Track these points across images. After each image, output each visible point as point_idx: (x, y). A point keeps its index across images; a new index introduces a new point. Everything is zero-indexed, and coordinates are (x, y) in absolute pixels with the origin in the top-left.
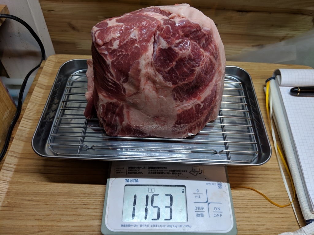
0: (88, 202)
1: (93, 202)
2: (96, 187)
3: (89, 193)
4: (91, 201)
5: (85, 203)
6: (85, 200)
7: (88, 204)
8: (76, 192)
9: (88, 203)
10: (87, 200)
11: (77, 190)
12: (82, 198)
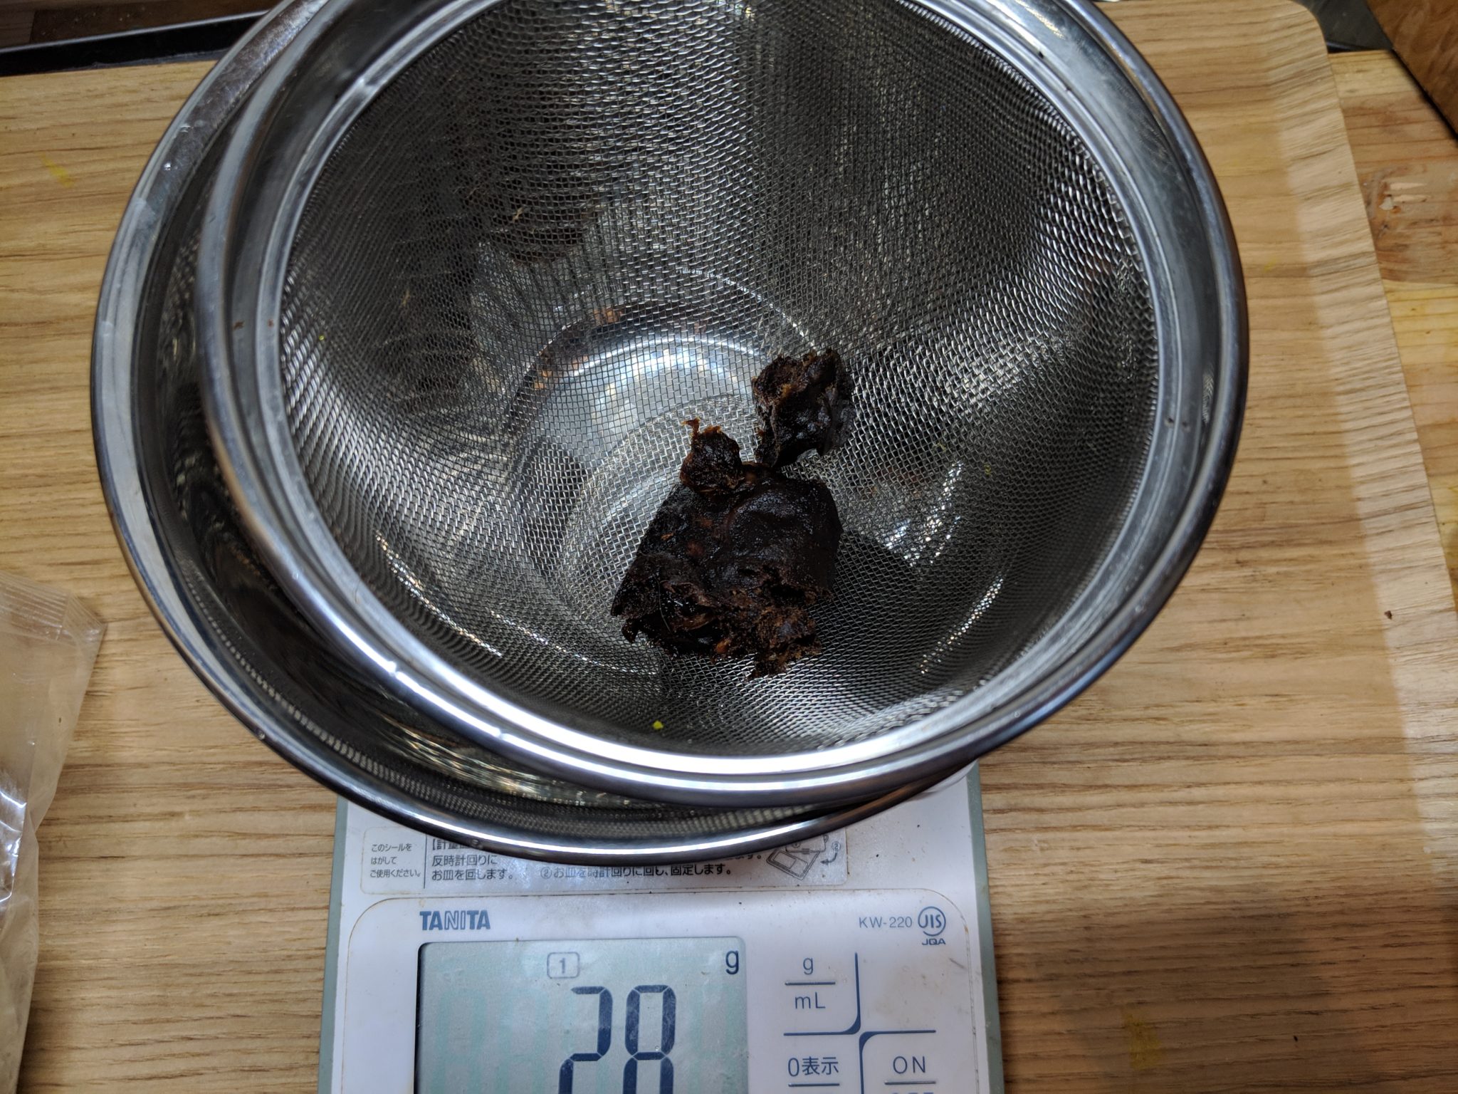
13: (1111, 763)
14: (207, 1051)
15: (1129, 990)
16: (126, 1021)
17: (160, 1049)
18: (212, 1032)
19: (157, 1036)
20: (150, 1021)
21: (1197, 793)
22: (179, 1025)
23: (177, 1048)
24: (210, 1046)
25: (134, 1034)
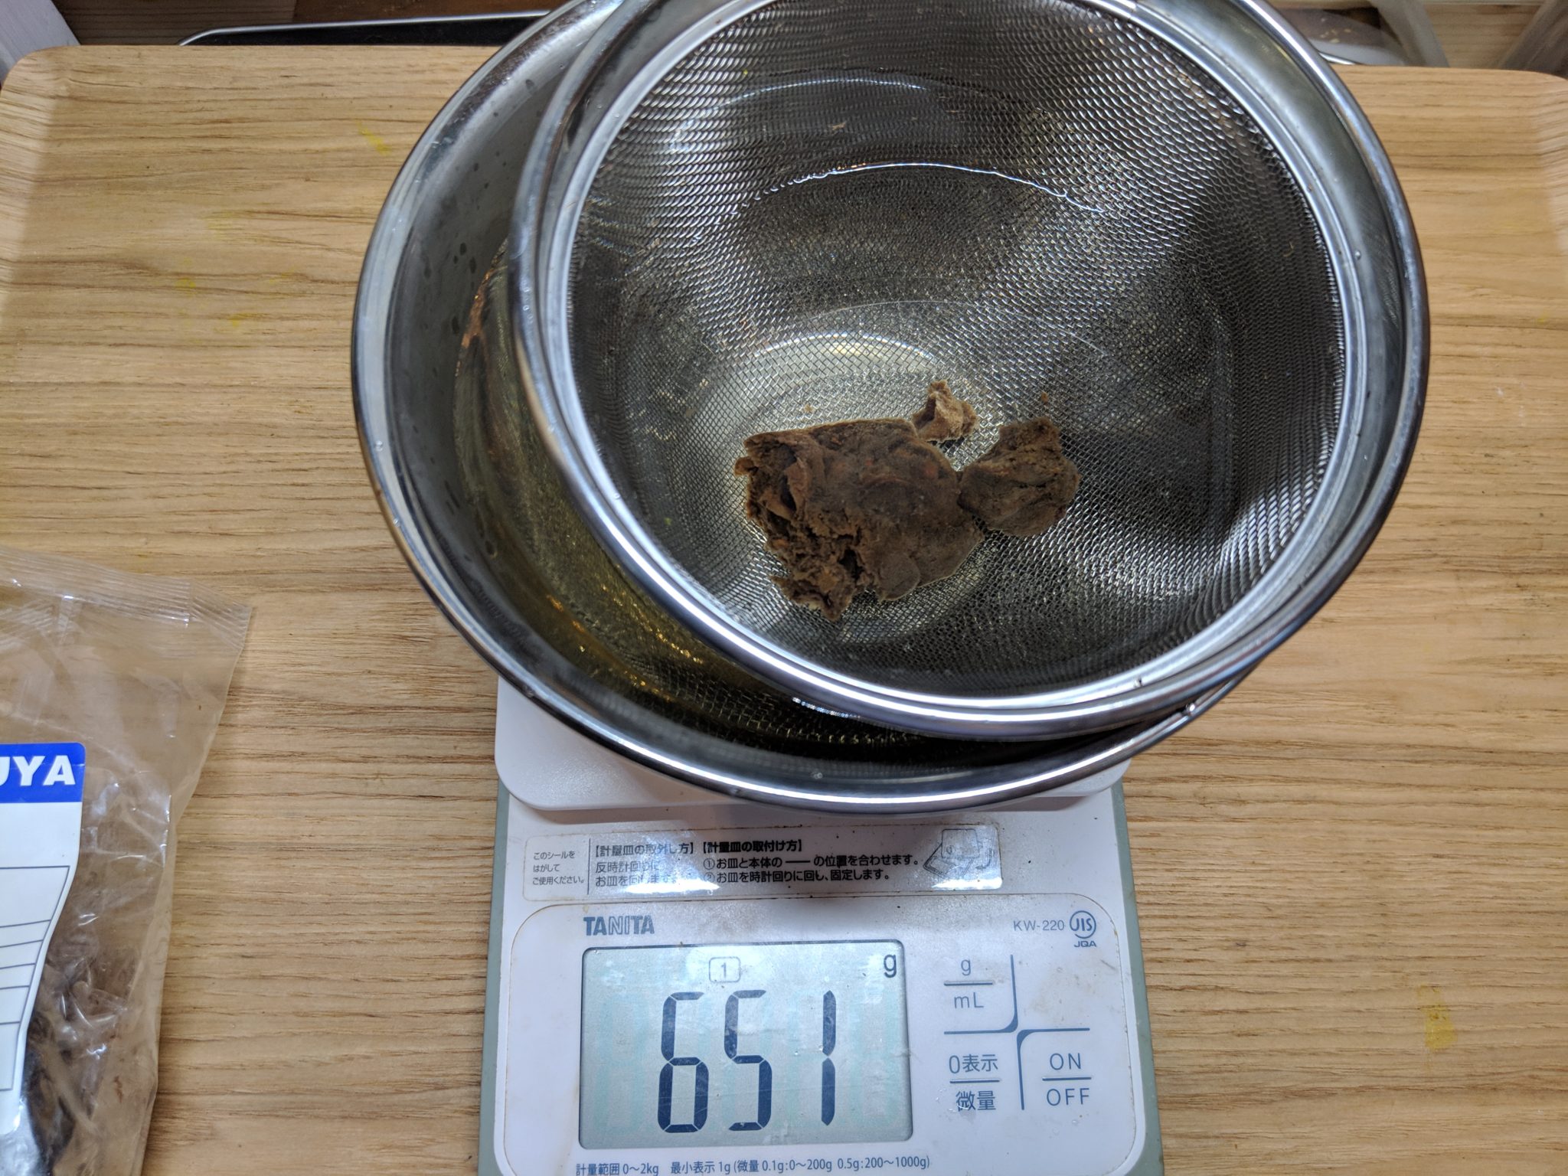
0: (263, 945)
1: (290, 945)
2: (303, 863)
3: (265, 895)
4: (276, 936)
5: (249, 951)
6: (250, 932)
7: (263, 957)
8: (204, 892)
9: (263, 950)
10: (260, 933)
11: (207, 881)
12: (231, 925)
13: (1403, 764)
15: (1423, 974)
16: (443, 956)
21: (1484, 796)
25: (451, 969)
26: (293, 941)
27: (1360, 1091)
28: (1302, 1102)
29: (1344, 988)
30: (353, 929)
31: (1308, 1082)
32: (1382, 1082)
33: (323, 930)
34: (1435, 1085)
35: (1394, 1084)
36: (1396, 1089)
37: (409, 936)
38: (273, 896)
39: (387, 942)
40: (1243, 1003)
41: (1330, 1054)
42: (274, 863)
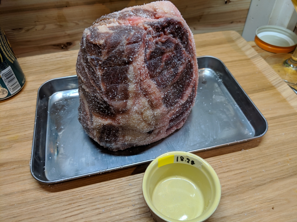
0: (19, 213)
1: (26, 212)
2: (28, 193)
3: (19, 202)
4: (22, 211)
5: (15, 216)
6: (15, 211)
7: (19, 216)
8: (4, 205)
9: (19, 214)
10: (18, 211)
11: (4, 203)
12: (11, 211)
14: (85, 207)
16: (64, 205)
17: (73, 209)
18: (85, 203)
19: (71, 207)
20: (70, 204)
22: (77, 203)
23: (77, 208)
24: (85, 206)
25: (66, 208)
26: (26, 211)
27: (270, 182)
28: (260, 187)
29: (258, 164)
30: (41, 205)
31: (259, 183)
32: (274, 179)
33: (34, 206)
34: (284, 177)
35: (276, 179)
36: (277, 179)
37: (55, 203)
38: (21, 202)
39: (50, 206)
40: (240, 171)
41: (261, 176)
42: (21, 195)
